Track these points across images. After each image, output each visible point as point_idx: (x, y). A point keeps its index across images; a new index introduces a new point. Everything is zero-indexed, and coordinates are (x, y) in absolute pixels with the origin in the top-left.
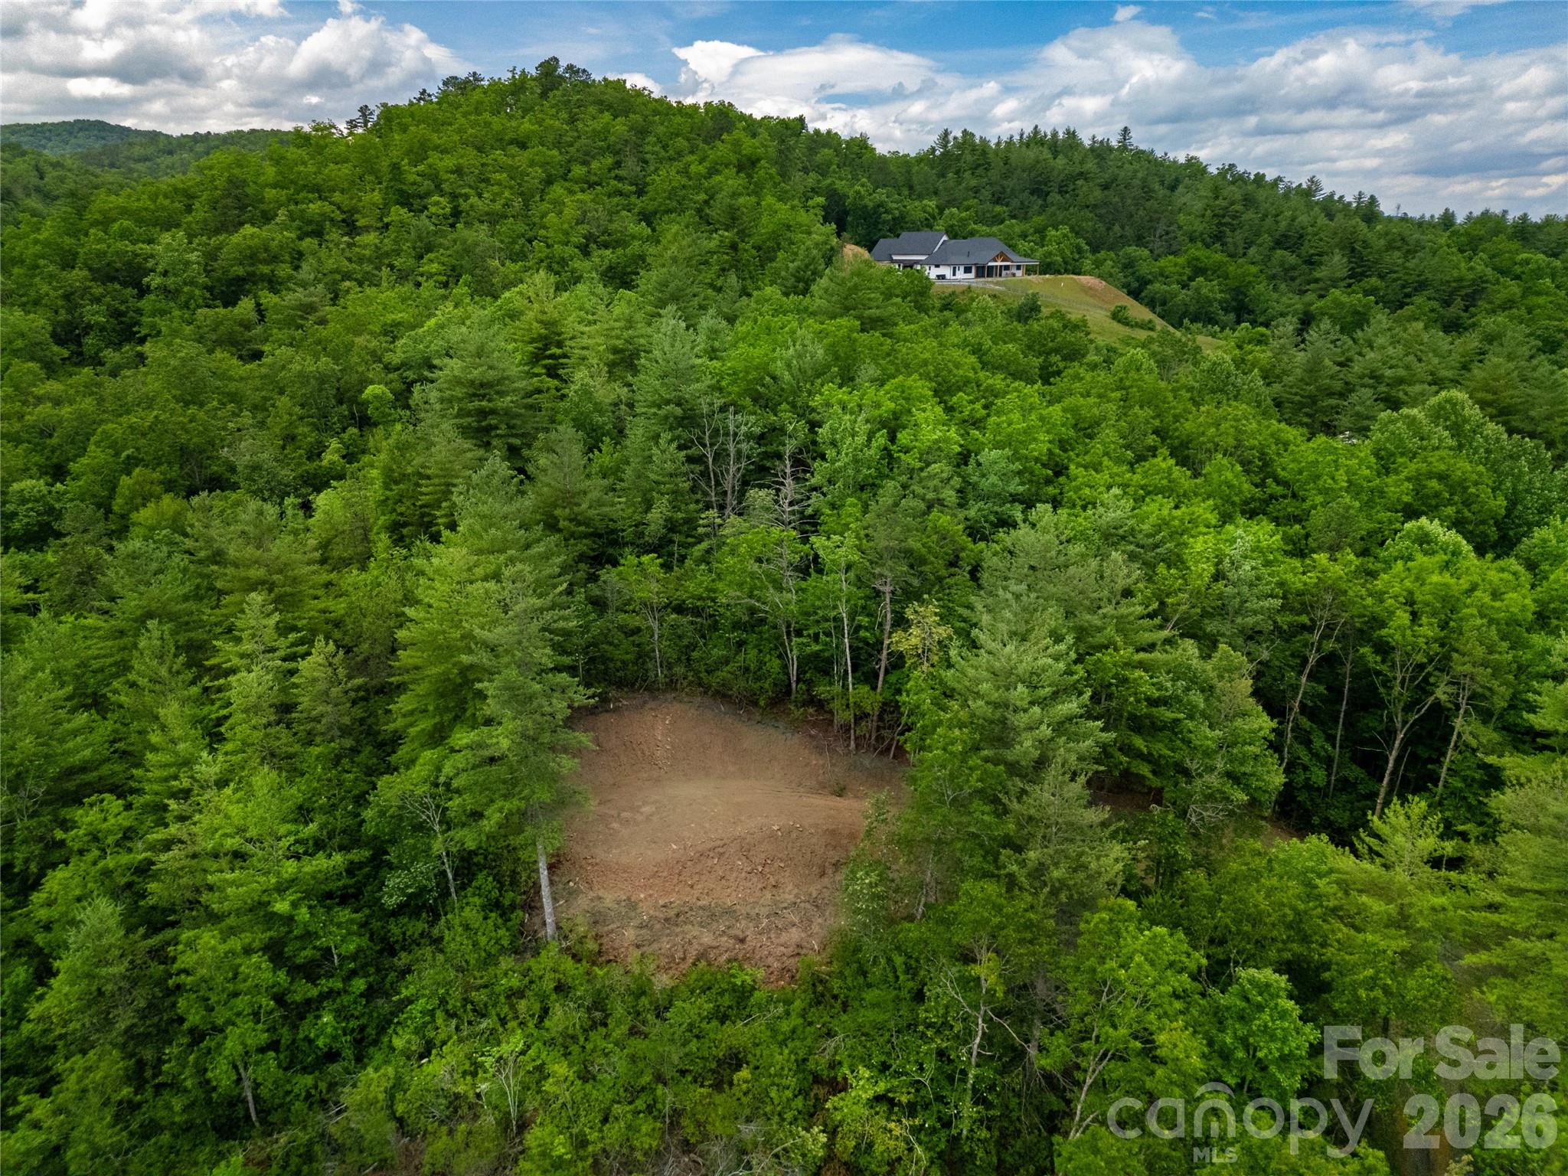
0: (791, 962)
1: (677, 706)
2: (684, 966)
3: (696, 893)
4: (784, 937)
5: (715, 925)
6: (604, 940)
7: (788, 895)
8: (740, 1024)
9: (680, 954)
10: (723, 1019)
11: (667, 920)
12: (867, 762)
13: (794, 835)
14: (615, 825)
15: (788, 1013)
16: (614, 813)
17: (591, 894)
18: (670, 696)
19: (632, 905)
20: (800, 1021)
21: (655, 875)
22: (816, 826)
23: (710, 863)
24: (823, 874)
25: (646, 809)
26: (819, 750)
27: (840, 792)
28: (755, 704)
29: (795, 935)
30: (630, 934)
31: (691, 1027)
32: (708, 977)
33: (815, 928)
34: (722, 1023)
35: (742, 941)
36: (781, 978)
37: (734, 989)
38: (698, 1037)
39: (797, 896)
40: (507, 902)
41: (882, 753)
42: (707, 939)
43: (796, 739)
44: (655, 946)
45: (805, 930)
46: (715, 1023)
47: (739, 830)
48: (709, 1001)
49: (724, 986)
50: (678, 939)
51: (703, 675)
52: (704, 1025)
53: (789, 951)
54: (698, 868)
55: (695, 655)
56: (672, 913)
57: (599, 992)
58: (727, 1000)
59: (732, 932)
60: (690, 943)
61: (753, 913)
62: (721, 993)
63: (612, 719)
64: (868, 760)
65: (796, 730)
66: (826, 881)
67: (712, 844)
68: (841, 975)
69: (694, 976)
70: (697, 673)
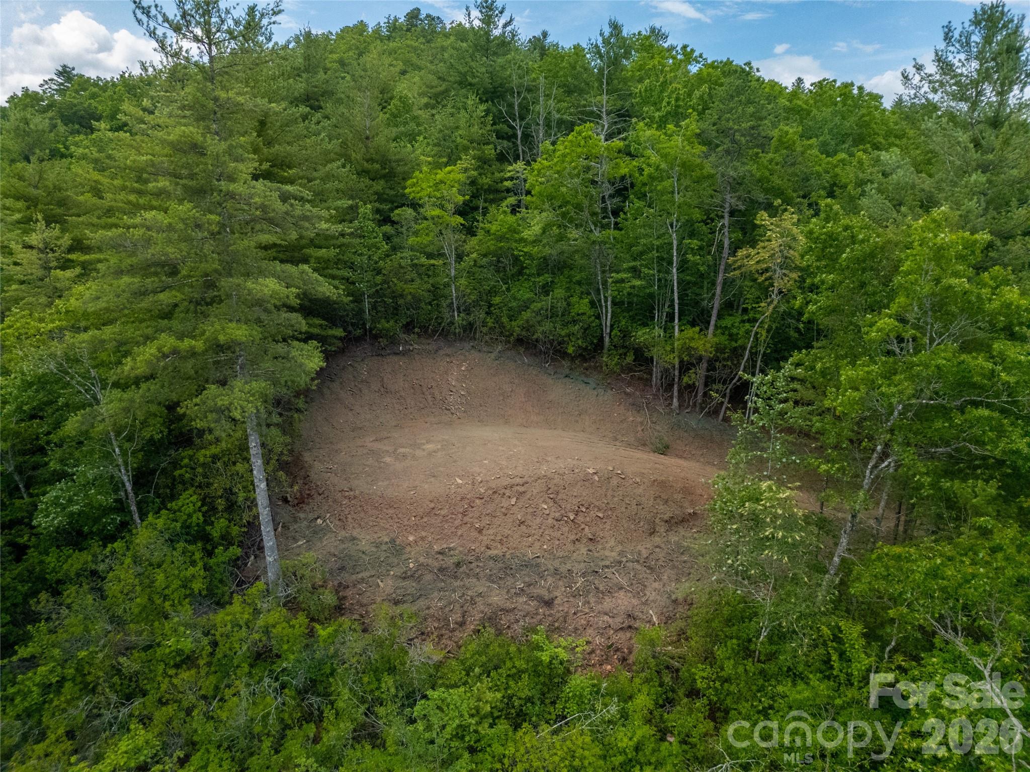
0: (621, 638)
1: (475, 354)
2: (463, 635)
3: (486, 540)
4: (608, 604)
5: (510, 581)
6: (349, 593)
7: (610, 550)
8: (545, 730)
9: (456, 617)
10: (518, 719)
11: (441, 570)
12: (693, 423)
13: (614, 482)
14: (388, 459)
15: (625, 715)
16: (390, 449)
17: (342, 534)
18: (467, 345)
19: (397, 549)
20: (647, 731)
21: (431, 512)
22: (642, 475)
23: (505, 503)
24: (652, 533)
25: (430, 447)
26: (637, 407)
27: (664, 450)
28: (564, 355)
29: (623, 601)
30: (387, 585)
31: (460, 733)
32: (495, 649)
33: (651, 595)
34: (517, 727)
35: (549, 603)
36: (607, 660)
37: (536, 669)
38: (472, 750)
39: (621, 553)
40: (216, 534)
41: (709, 414)
42: (497, 598)
43: (608, 396)
44: (421, 603)
45: (637, 595)
46: (503, 726)
47: (544, 469)
48: (495, 688)
49: (521, 664)
50: (455, 596)
51: (505, 320)
52: (484, 729)
53: (617, 622)
54: (490, 508)
55: (497, 300)
56: (450, 562)
57: (321, 663)
58: (524, 688)
59: (536, 591)
60: (473, 602)
61: (563, 569)
62: (517, 676)
63: (402, 362)
64: (694, 421)
65: (610, 386)
66: (657, 540)
67: (506, 481)
68: (709, 658)
69: (473, 647)
70: (497, 320)
